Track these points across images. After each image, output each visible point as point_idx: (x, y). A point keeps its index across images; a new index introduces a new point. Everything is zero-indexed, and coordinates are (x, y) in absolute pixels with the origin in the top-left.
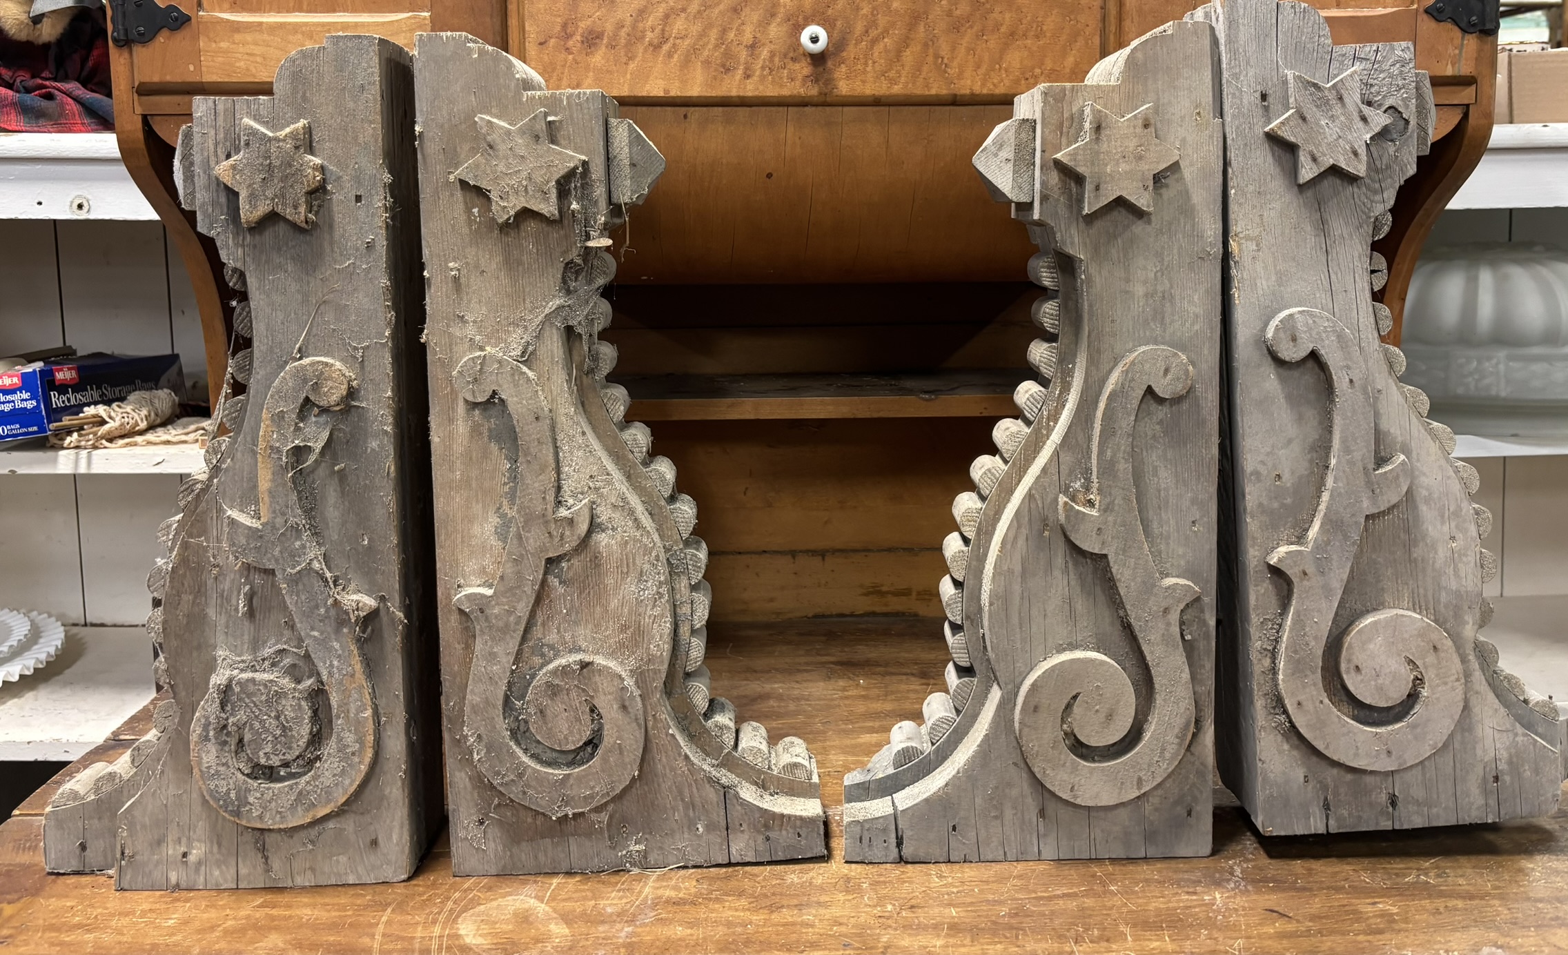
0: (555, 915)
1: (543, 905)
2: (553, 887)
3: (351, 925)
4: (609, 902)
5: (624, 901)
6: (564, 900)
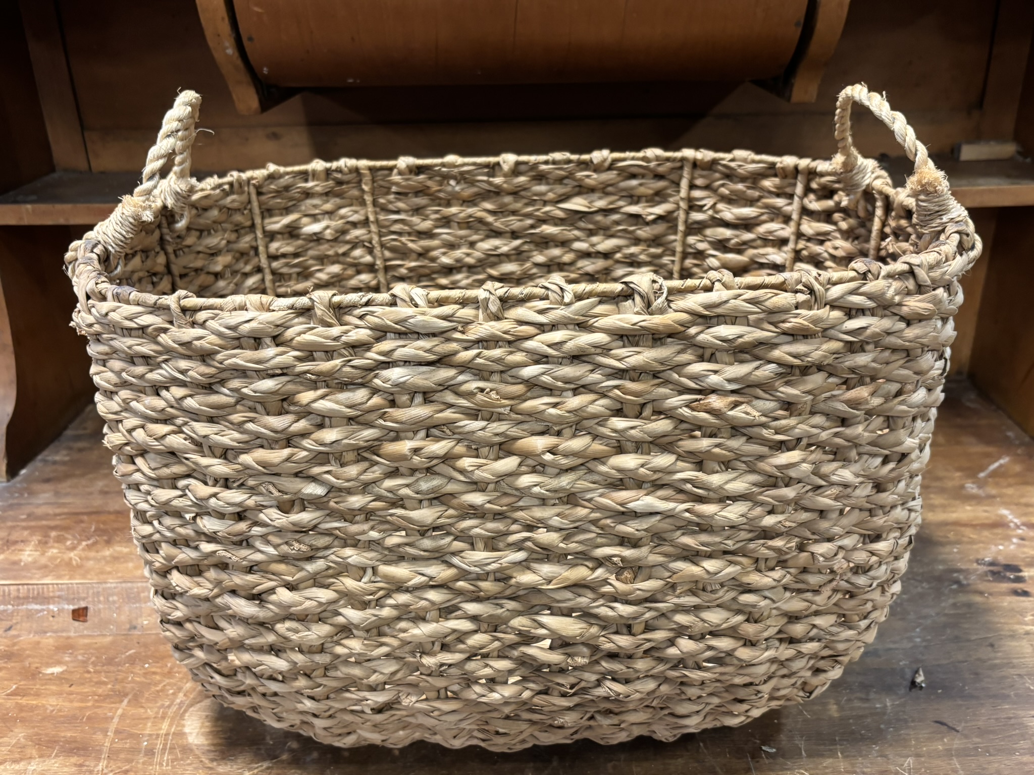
3: (89, 718)
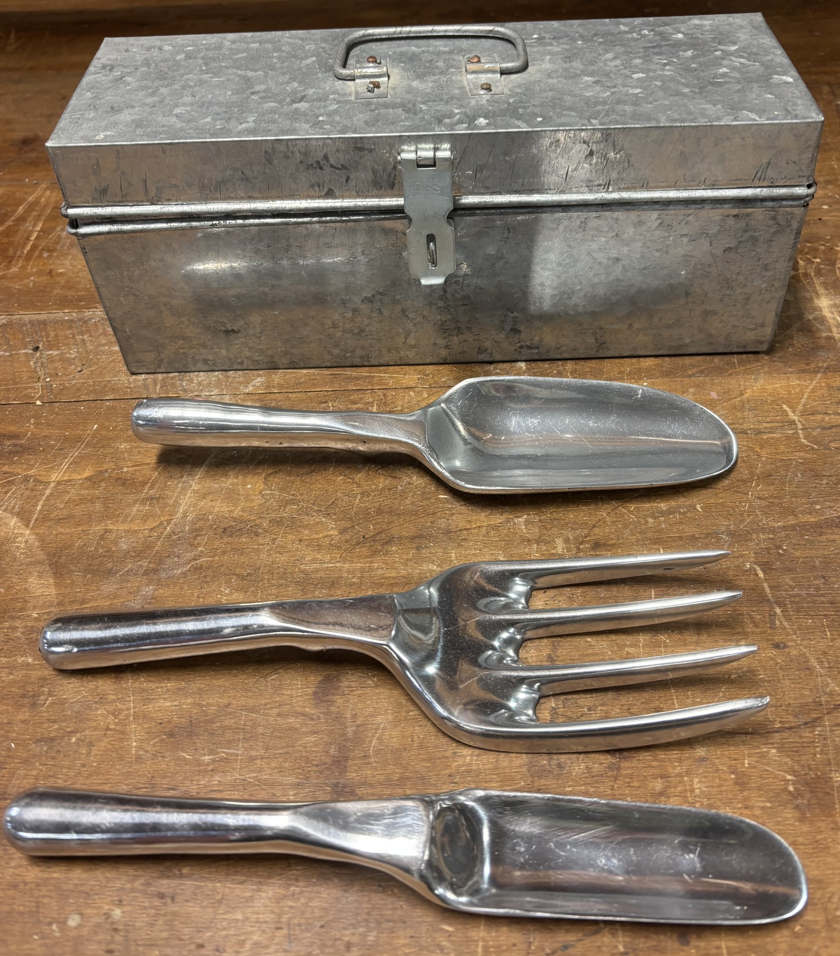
0: (41, 556)
1: (28, 532)
2: (48, 492)
4: (125, 527)
5: (150, 524)
6: (59, 521)
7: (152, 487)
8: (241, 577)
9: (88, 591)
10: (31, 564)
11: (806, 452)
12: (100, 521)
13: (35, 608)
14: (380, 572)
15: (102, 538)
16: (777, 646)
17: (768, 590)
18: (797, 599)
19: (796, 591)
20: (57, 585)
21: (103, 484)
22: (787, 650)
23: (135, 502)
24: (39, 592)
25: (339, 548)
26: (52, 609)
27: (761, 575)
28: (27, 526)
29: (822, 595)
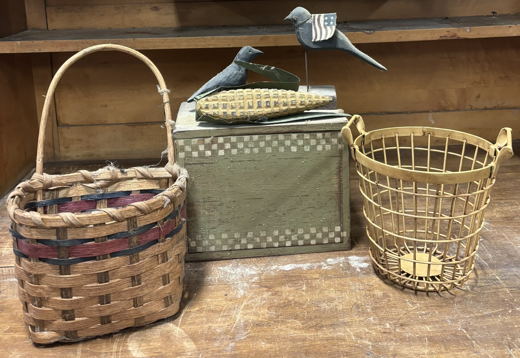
0: (186, 335)
1: (178, 328)
2: (183, 315)
4: (217, 325)
5: (227, 324)
6: (190, 324)
7: (224, 312)
8: (268, 339)
9: (208, 346)
10: (182, 338)
11: (473, 294)
12: (206, 323)
13: (189, 352)
14: (321, 336)
15: (209, 329)
16: (476, 352)
17: (469, 336)
18: (480, 339)
19: (479, 336)
20: (195, 344)
21: (204, 312)
22: (480, 353)
23: (219, 317)
24: (189, 347)
25: (303, 329)
26: (196, 352)
27: (465, 332)
28: (177, 326)
29: (489, 337)
